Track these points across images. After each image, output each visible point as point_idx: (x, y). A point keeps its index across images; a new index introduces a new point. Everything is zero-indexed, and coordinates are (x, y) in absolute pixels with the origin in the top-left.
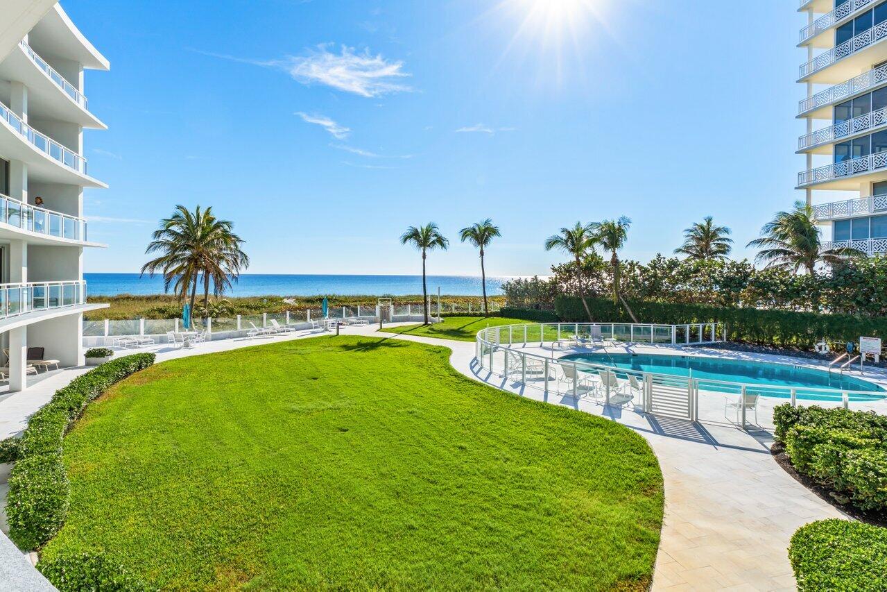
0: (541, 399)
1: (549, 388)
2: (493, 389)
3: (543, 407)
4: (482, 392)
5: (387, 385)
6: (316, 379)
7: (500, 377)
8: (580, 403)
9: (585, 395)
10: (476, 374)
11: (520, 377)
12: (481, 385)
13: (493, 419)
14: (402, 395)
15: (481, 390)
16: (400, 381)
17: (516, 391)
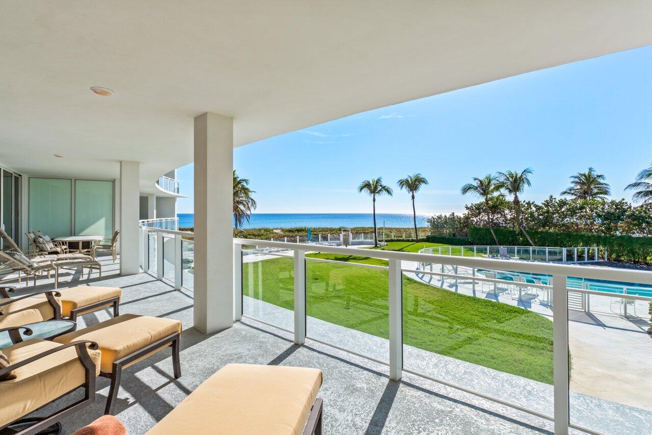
0: (472, 295)
1: (476, 289)
2: (436, 288)
3: (474, 299)
4: (429, 290)
5: (365, 284)
6: (317, 279)
7: (439, 281)
8: (499, 298)
9: (502, 294)
10: (421, 279)
11: (453, 281)
12: (427, 286)
13: (442, 305)
14: (376, 290)
15: (428, 288)
16: (372, 282)
17: (453, 290)
